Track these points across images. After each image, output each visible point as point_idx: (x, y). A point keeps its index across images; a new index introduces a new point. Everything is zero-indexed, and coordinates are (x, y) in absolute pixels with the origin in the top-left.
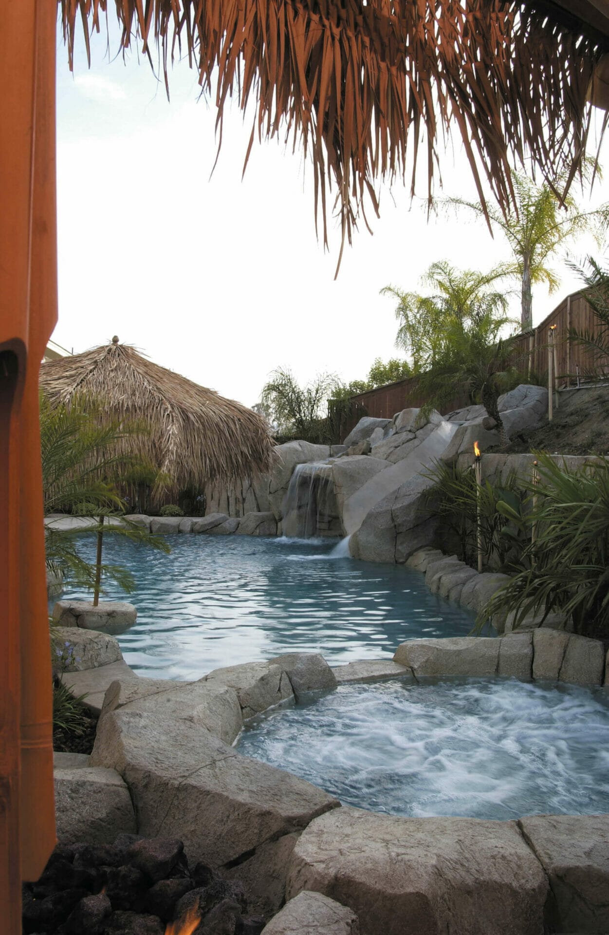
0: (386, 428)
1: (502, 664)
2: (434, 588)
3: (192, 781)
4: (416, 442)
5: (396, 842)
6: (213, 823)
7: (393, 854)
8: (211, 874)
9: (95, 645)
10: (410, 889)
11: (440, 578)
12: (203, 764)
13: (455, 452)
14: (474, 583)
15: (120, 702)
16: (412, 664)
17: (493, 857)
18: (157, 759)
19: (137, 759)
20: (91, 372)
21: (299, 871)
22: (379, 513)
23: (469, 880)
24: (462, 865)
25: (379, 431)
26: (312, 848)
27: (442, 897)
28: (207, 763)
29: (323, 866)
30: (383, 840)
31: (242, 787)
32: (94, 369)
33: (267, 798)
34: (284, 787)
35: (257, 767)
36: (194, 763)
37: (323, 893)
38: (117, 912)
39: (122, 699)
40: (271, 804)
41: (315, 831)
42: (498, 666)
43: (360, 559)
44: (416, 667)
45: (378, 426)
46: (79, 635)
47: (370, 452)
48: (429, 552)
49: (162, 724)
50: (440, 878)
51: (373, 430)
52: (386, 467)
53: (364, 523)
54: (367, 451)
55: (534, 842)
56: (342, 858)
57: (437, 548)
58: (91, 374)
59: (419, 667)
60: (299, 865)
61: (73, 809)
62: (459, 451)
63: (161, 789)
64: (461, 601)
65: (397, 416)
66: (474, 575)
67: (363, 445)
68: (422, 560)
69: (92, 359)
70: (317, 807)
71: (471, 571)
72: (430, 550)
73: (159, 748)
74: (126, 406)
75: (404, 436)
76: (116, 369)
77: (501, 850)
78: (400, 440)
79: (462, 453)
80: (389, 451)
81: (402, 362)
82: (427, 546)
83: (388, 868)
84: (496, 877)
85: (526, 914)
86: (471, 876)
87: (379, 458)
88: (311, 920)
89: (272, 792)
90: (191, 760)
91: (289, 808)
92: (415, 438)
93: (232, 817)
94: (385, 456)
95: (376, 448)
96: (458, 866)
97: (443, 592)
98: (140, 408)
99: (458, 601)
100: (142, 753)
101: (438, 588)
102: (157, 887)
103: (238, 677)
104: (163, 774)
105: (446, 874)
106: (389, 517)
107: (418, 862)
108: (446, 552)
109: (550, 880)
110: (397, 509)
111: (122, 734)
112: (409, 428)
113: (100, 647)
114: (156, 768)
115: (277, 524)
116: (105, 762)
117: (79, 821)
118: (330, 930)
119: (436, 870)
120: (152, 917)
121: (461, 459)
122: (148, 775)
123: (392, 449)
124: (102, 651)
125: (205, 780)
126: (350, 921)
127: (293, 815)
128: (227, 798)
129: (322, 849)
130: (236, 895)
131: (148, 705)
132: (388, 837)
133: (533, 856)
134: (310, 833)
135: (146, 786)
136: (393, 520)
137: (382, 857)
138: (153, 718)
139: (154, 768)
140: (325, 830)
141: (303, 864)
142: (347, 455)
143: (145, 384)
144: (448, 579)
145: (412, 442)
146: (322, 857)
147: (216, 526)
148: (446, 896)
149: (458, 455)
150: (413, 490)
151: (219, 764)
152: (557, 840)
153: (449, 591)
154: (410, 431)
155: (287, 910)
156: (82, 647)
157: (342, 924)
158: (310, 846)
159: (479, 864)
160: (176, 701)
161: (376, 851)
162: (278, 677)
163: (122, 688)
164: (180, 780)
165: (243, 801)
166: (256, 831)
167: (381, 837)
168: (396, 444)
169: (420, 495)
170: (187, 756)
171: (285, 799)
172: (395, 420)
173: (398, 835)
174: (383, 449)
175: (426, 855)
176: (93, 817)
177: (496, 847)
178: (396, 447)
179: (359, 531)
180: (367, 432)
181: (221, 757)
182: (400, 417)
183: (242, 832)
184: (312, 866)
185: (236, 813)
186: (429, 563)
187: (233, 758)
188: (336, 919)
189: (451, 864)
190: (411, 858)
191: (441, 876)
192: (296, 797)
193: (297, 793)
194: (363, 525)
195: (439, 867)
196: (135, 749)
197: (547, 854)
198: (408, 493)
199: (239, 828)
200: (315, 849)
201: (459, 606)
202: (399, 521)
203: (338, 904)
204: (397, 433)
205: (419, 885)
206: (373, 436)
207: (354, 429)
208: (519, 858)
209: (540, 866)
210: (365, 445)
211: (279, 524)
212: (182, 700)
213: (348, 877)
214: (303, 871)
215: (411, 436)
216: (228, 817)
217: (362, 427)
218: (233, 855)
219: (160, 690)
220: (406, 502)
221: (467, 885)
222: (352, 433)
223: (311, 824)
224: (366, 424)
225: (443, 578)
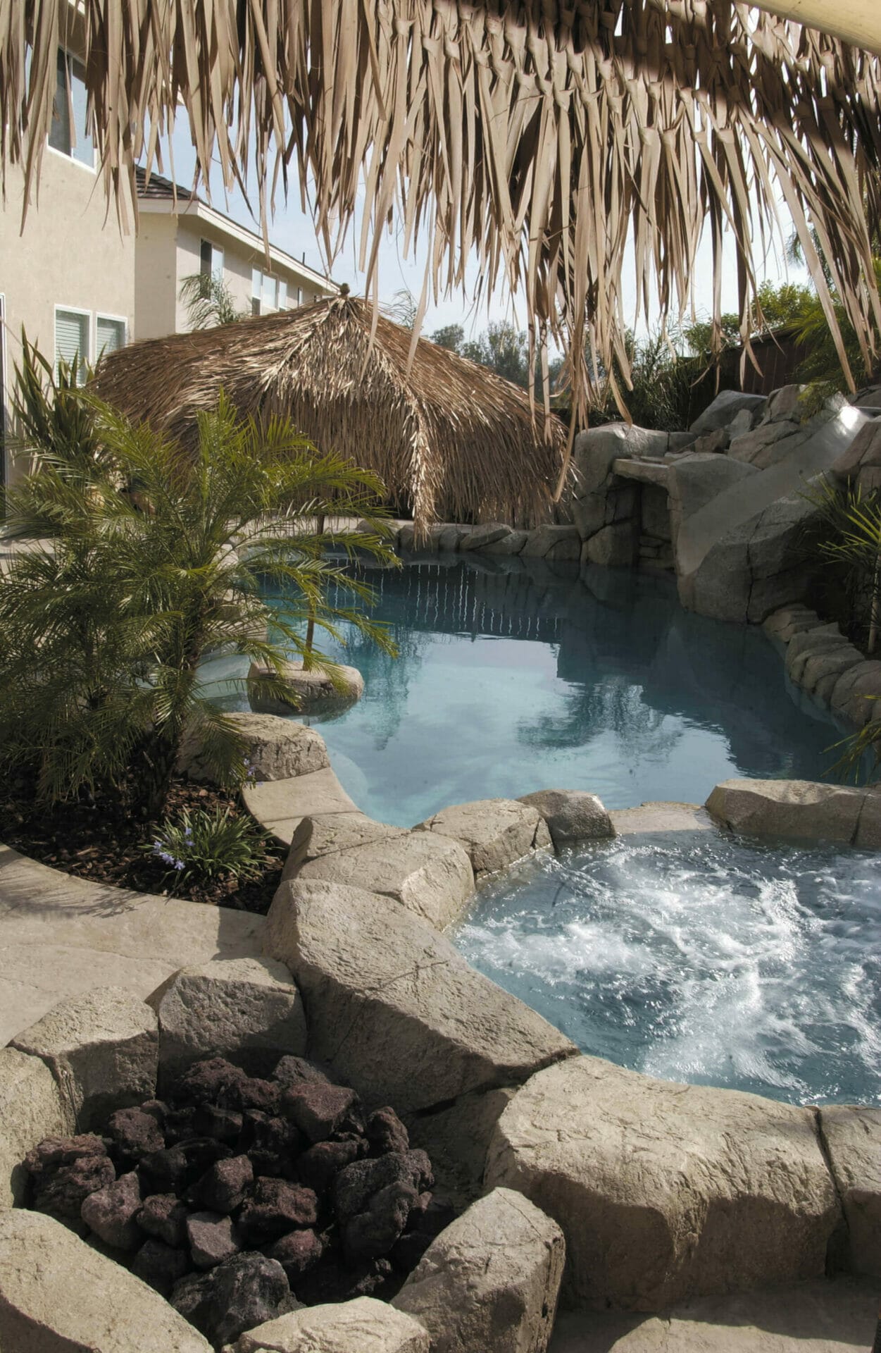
0: (757, 411)
1: (861, 831)
2: (796, 673)
3: (384, 998)
4: (799, 438)
5: (637, 1127)
6: (405, 1056)
7: (629, 1148)
8: (392, 1131)
9: (292, 746)
10: (642, 1202)
11: (806, 660)
12: (401, 972)
13: (854, 463)
14: (854, 675)
15: (310, 853)
16: (729, 817)
17: (770, 1163)
18: (340, 958)
19: (315, 958)
20: (305, 342)
21: (500, 1154)
22: (731, 548)
23: (728, 1194)
24: (724, 1171)
25: (744, 416)
26: (523, 1123)
27: (687, 1216)
28: (407, 971)
29: (531, 1153)
30: (621, 1120)
31: (448, 1014)
32: (311, 336)
33: (478, 1033)
34: (503, 1019)
35: (473, 983)
36: (390, 969)
37: (524, 1193)
38: (261, 1178)
39: (312, 850)
40: (483, 1043)
41: (534, 1094)
42: (856, 833)
43: (695, 612)
44: (734, 822)
45: (744, 407)
46: (273, 729)
47: (728, 447)
48: (798, 613)
49: (357, 902)
50: (686, 1189)
51: (736, 412)
52: (749, 474)
53: (706, 559)
54: (722, 448)
55: (833, 1150)
56: (559, 1146)
57: (810, 607)
58: (307, 345)
59: (740, 823)
60: (502, 1145)
61: (226, 1018)
62: (863, 461)
63: (343, 1002)
64: (832, 700)
65: (775, 395)
66: (860, 661)
67: (717, 437)
68: (785, 624)
69: (309, 320)
70: (543, 1056)
71: (854, 654)
72: (800, 610)
73: (346, 942)
74: (352, 399)
75: (781, 427)
76: (341, 339)
77: (781, 1155)
78: (774, 434)
79: (866, 464)
80: (757, 450)
81: (801, 290)
82: (795, 602)
83: (618, 1168)
84: (768, 1192)
85: (802, 1245)
86: (734, 1189)
87: (740, 459)
88: (498, 1236)
89: (487, 1025)
90: (385, 965)
91: (506, 1054)
92: (797, 432)
93: (429, 1053)
94: (749, 458)
95: (737, 443)
96: (717, 1172)
97: (809, 681)
98: (372, 403)
99: (827, 698)
100: (322, 948)
101: (802, 674)
102: (312, 1153)
103: (475, 825)
104: (348, 981)
105: (695, 1184)
106: (744, 555)
107: (659, 1166)
108: (824, 616)
109: (843, 1207)
110: (756, 544)
111: (299, 918)
112: (790, 416)
113: (299, 748)
114: (338, 973)
115: (581, 544)
116: (276, 950)
117: (234, 1034)
118: (520, 1253)
119: (683, 1179)
120: (305, 1190)
121: (864, 474)
122: (328, 981)
123: (761, 447)
124: (303, 755)
125: (400, 997)
126: (550, 1241)
127: (509, 1064)
128: (426, 1026)
129: (535, 1126)
130: (414, 1175)
131: (344, 865)
132: (629, 1117)
133: (826, 1169)
134: (527, 1096)
135: (324, 994)
136: (749, 560)
137: (613, 1150)
138: (345, 892)
139: (335, 972)
140: (547, 1094)
141: (505, 1146)
142: (693, 449)
143: (383, 363)
144: (818, 664)
145: (793, 437)
146: (533, 1140)
147: (494, 541)
148: (692, 1214)
149: (860, 466)
150: (784, 516)
151: (422, 973)
152: (866, 1152)
153: (817, 682)
154: (792, 420)
155: (471, 1216)
156: (274, 748)
157: (540, 1246)
158: (521, 1118)
159: (746, 1171)
160: (382, 864)
161: (609, 1138)
162: (534, 826)
163: (315, 830)
164: (368, 992)
165: (445, 1035)
166: (458, 1077)
167: (620, 1115)
168: (768, 439)
169: (793, 525)
170: (382, 958)
171: (503, 1038)
172: (771, 401)
173: (644, 1116)
174: (747, 446)
175: (674, 1155)
176: (252, 1030)
177: (777, 1150)
178: (767, 444)
179: (698, 571)
180: (727, 415)
181: (428, 962)
182: (778, 396)
183: (441, 1075)
184: (517, 1151)
185: (435, 1050)
186: (795, 632)
187: (444, 966)
188: (532, 1236)
189: (708, 1168)
190: (652, 1156)
191: (688, 1187)
192: (519, 1036)
193: (520, 1032)
194: (703, 563)
195: (687, 1175)
196: (313, 942)
197: (846, 1169)
198: (776, 521)
199: (438, 1069)
200: (528, 1125)
201: (829, 707)
202: (757, 562)
203: (540, 1213)
204: (770, 422)
205: (653, 1199)
206: (735, 422)
207: (709, 409)
208: (806, 1170)
209: (833, 1185)
210: (721, 437)
211: (584, 546)
212: (391, 862)
213: (562, 1174)
214: (504, 1155)
215: (792, 427)
216: (425, 1052)
217: (722, 406)
218: (427, 1101)
219: (365, 840)
220: (773, 533)
221: (726, 1199)
222: (704, 415)
223: (530, 1081)
224: (726, 403)
225: (811, 662)
